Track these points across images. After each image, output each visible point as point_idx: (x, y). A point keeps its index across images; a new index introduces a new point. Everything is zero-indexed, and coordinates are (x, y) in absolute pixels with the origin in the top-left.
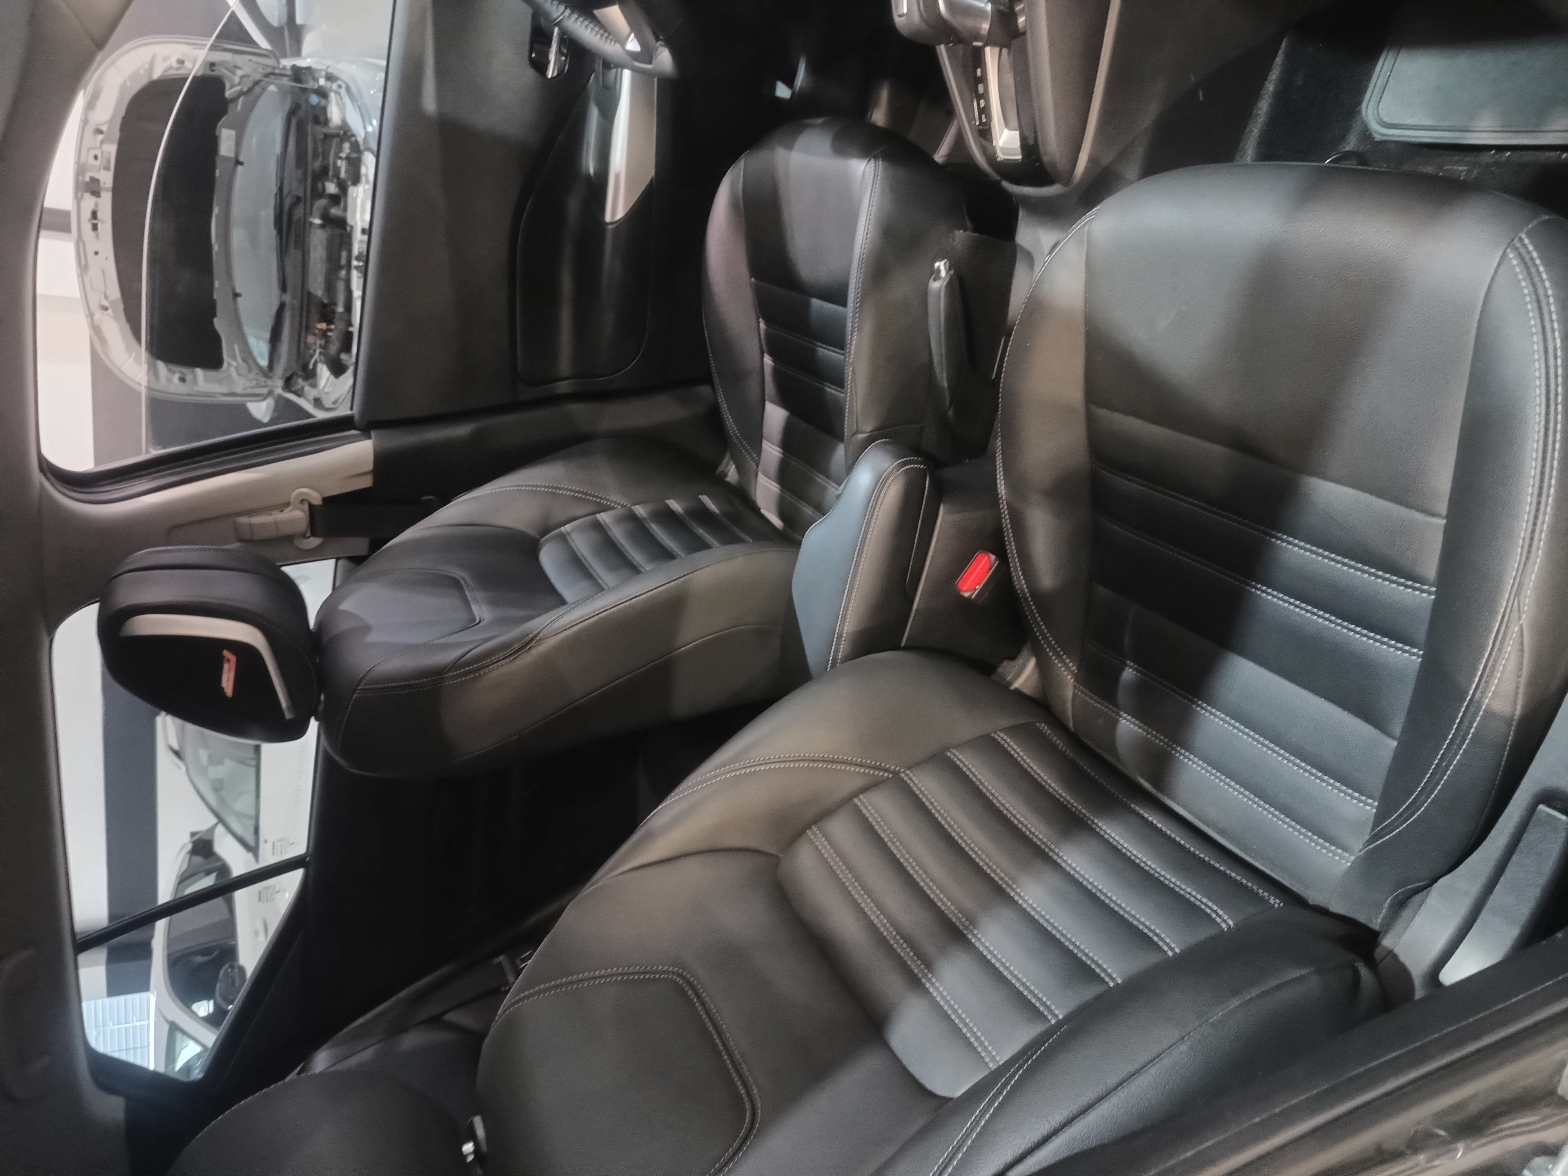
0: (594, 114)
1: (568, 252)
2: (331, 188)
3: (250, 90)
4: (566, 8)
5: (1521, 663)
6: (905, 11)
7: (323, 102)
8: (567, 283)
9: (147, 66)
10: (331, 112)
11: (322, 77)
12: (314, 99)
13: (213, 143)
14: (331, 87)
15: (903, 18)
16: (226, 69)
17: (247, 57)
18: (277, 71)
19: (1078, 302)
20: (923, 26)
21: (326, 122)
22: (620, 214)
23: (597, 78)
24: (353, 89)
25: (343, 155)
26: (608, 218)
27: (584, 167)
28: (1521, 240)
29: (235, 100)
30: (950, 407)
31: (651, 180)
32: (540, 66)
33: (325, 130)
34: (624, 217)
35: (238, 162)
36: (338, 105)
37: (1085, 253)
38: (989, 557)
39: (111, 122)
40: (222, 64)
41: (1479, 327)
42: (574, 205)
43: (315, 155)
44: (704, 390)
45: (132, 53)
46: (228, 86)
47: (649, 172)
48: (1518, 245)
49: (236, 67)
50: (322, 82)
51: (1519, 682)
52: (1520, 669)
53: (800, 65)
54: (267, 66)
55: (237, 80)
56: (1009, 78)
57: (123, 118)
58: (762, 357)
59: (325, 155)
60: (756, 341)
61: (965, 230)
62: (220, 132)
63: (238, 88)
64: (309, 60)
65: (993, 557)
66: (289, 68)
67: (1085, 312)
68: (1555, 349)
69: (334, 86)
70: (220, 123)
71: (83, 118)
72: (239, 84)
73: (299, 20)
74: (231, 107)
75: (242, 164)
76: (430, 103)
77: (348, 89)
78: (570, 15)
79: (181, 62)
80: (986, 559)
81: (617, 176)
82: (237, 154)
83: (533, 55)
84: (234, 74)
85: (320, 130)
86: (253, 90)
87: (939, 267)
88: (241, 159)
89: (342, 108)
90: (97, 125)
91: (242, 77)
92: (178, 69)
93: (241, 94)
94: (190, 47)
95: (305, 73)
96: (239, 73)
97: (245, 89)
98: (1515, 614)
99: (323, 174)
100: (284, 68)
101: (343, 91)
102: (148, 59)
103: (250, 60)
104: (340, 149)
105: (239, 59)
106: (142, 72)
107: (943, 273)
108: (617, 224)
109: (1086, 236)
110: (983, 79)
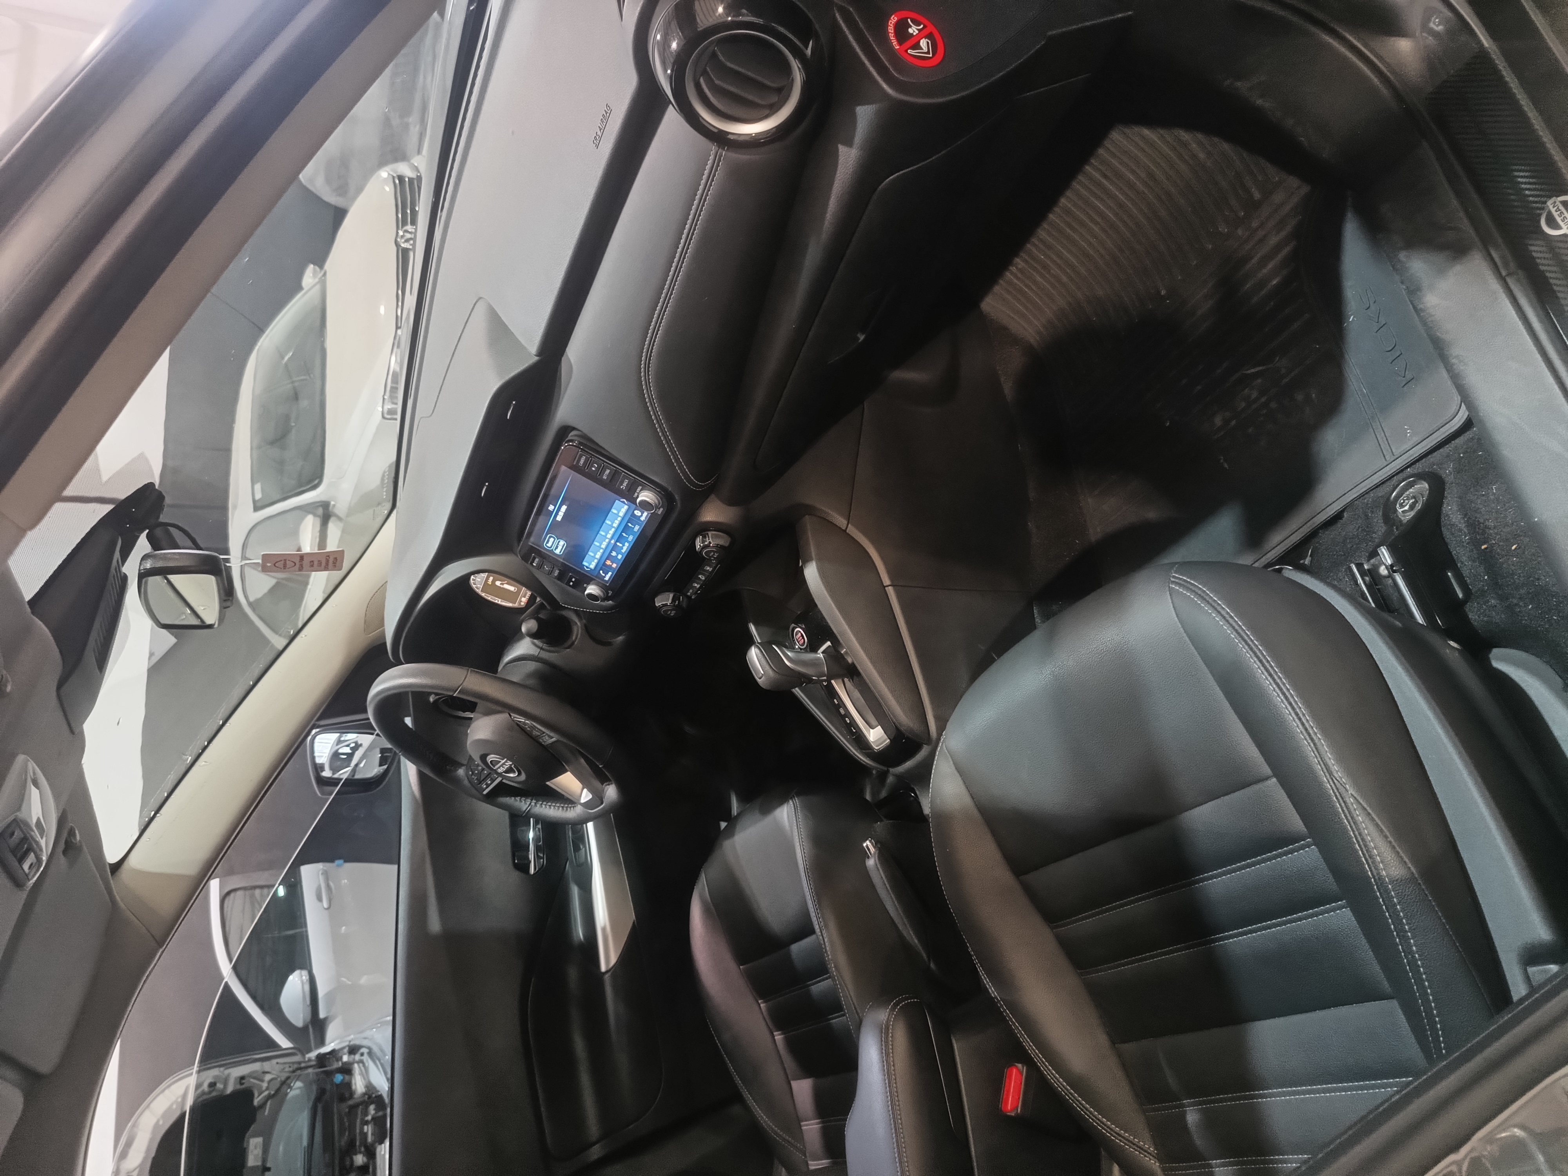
0: (575, 891)
1: (576, 1017)
2: (360, 1159)
3: (278, 1091)
4: (532, 800)
5: (1377, 825)
6: (763, 673)
7: (347, 1077)
8: (579, 1046)
9: (180, 1100)
10: (355, 1084)
11: (345, 1054)
12: (339, 1078)
13: (241, 1153)
14: (354, 1059)
15: (763, 678)
16: (254, 1078)
17: (274, 1061)
18: (303, 1065)
19: (967, 801)
20: (777, 676)
21: (352, 1093)
22: (613, 960)
23: (571, 863)
24: (375, 1049)
25: (369, 1118)
26: (603, 968)
27: (575, 934)
28: (1174, 577)
29: (262, 1106)
30: (929, 960)
31: (634, 923)
32: (522, 866)
33: (351, 1102)
34: (617, 962)
35: (267, 1169)
36: (361, 1074)
37: (952, 762)
38: (1016, 1067)
39: (141, 1166)
40: (252, 1075)
41: (1188, 635)
42: (573, 974)
43: (341, 1133)
44: (736, 1109)
45: (167, 1092)
46: (256, 1094)
47: (630, 917)
48: (1173, 579)
49: (265, 1073)
50: (345, 1058)
51: (1390, 842)
52: (1381, 831)
53: (732, 798)
54: (293, 1063)
55: (265, 1085)
56: (857, 694)
57: (154, 1159)
58: (773, 1036)
59: (352, 1126)
60: (763, 1024)
61: (881, 821)
62: (248, 1142)
63: (266, 1093)
64: (333, 1044)
65: (1020, 1066)
66: (314, 1058)
67: (976, 805)
68: (1228, 613)
69: (357, 1057)
70: (247, 1134)
71: (115, 1170)
72: (267, 1089)
73: (322, 1015)
74: (259, 1116)
75: (269, 1169)
76: (435, 924)
77: (370, 1054)
78: (535, 803)
79: (212, 1085)
80: (1014, 1070)
81: (604, 930)
82: (264, 1160)
83: (516, 861)
84: (262, 1081)
85: (344, 1107)
86: (279, 1093)
87: (867, 846)
88: (268, 1165)
89: (365, 1073)
90: (128, 1173)
91: (270, 1082)
92: (210, 1092)
93: (270, 1097)
94: (222, 1069)
95: (329, 1058)
96: (268, 1077)
97: (272, 1092)
98: (1342, 790)
99: (350, 1149)
100: (310, 1060)
101: (366, 1058)
102: (181, 1092)
103: (277, 1063)
104: (366, 1113)
105: (267, 1066)
106: (174, 1106)
107: (872, 850)
108: (611, 971)
109: (948, 754)
110: (842, 704)
